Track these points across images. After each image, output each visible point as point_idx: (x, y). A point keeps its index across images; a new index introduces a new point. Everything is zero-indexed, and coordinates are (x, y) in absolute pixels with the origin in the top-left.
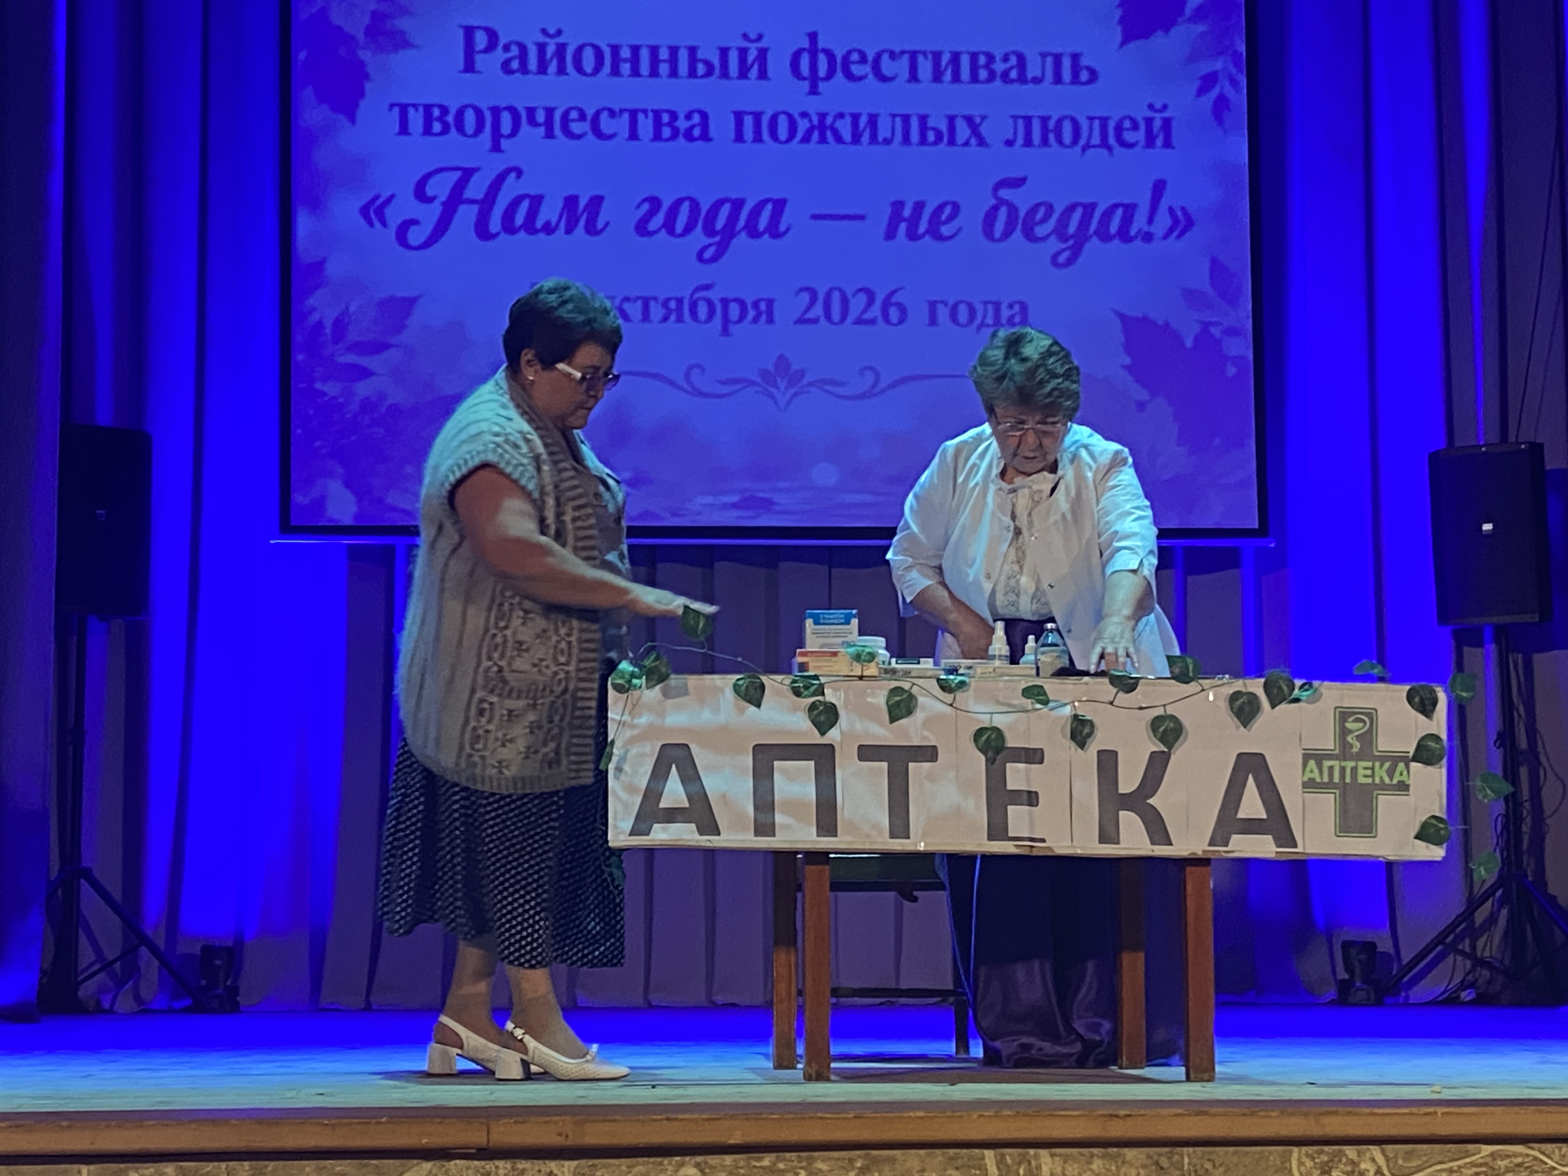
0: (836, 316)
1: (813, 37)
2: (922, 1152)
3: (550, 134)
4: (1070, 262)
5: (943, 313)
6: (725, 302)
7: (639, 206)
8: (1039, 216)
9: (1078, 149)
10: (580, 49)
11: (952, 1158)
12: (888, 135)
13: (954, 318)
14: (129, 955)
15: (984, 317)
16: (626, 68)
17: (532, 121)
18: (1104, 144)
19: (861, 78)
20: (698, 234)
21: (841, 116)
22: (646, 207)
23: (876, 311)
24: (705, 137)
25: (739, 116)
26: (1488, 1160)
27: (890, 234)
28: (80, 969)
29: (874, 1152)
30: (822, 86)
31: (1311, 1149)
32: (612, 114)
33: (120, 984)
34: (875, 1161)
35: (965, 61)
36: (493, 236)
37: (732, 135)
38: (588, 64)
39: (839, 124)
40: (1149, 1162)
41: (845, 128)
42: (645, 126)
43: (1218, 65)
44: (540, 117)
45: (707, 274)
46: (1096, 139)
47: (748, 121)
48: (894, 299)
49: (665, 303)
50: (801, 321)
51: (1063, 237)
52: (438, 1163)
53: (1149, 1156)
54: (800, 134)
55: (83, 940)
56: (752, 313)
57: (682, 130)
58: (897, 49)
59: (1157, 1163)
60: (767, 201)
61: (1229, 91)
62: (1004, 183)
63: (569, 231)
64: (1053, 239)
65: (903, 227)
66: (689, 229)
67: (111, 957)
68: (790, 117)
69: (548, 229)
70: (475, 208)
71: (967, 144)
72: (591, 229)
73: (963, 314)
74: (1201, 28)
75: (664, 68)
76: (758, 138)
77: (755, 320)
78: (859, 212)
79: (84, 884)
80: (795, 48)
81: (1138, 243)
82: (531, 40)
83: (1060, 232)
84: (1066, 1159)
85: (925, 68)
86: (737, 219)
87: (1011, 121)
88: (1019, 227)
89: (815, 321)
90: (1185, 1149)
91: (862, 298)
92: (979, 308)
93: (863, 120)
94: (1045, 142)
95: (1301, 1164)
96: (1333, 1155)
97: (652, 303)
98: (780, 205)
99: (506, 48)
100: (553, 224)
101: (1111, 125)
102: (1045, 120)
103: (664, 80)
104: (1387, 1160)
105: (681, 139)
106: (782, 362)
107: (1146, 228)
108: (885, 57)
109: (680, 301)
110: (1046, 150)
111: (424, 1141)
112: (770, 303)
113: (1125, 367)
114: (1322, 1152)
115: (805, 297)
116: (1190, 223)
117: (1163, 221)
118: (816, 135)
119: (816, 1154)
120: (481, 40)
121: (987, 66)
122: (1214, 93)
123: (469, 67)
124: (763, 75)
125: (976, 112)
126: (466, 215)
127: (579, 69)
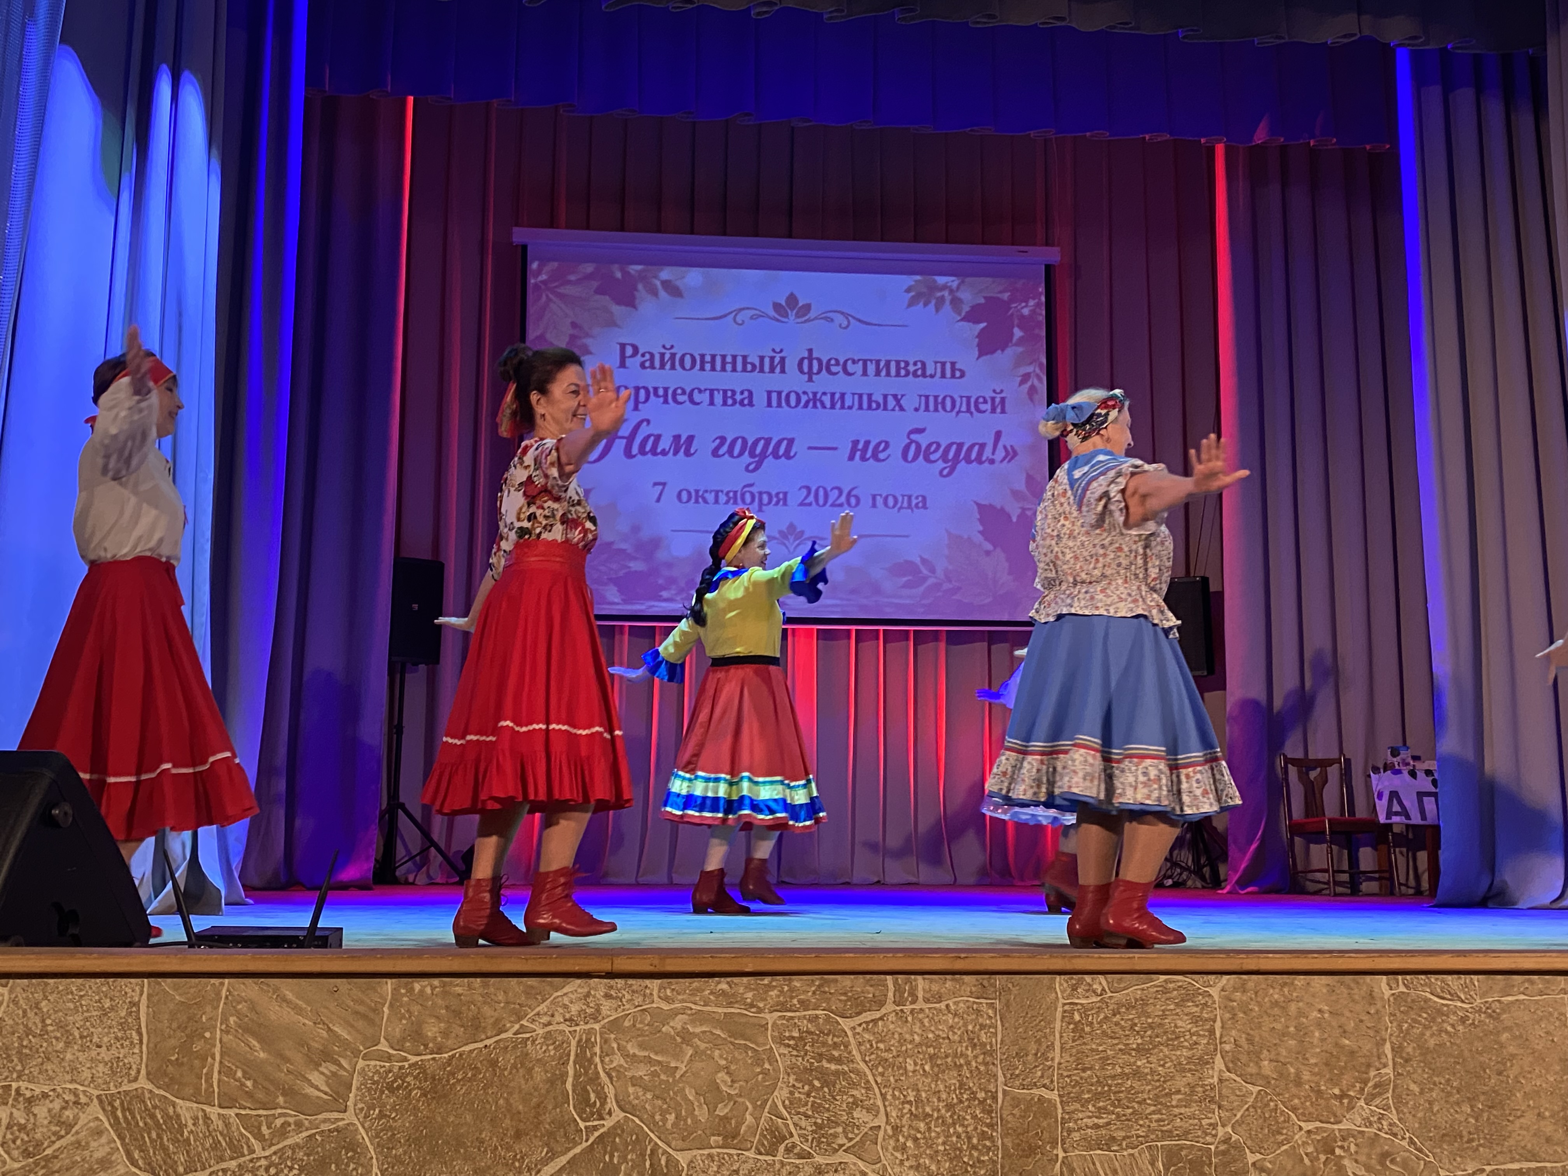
0: (821, 502)
1: (810, 351)
2: (852, 977)
3: (666, 402)
4: (950, 474)
5: (880, 501)
6: (761, 493)
7: (714, 441)
8: (933, 448)
9: (954, 413)
10: (683, 356)
11: (869, 980)
12: (850, 404)
13: (886, 503)
14: (424, 852)
15: (903, 502)
16: (708, 366)
17: (656, 394)
18: (968, 410)
19: (837, 373)
20: (746, 458)
21: (824, 394)
22: (718, 441)
23: (843, 499)
24: (751, 404)
25: (769, 393)
26: (1163, 984)
27: (851, 458)
28: (397, 859)
29: (826, 977)
30: (814, 377)
31: (1067, 977)
32: (700, 391)
33: (419, 868)
34: (826, 981)
35: (893, 365)
36: (634, 456)
37: (765, 404)
38: (688, 364)
39: (824, 398)
40: (977, 983)
41: (827, 400)
42: (718, 398)
43: (1030, 369)
44: (661, 392)
45: (750, 478)
46: (964, 408)
47: (774, 396)
48: (854, 493)
49: (727, 494)
50: (802, 504)
51: (945, 461)
52: (584, 980)
53: (977, 980)
54: (802, 404)
55: (399, 841)
56: (775, 500)
57: (738, 400)
58: (856, 358)
59: (981, 984)
60: (783, 439)
61: (1036, 382)
62: (912, 432)
63: (676, 453)
64: (940, 462)
65: (858, 454)
66: (741, 454)
67: (414, 853)
68: (797, 394)
69: (664, 453)
70: (624, 441)
71: (893, 410)
72: (688, 454)
73: (891, 502)
74: (1020, 349)
75: (729, 367)
76: (779, 405)
77: (777, 503)
78: (835, 446)
79: (400, 811)
80: (801, 356)
81: (986, 464)
82: (657, 351)
83: (944, 457)
84: (931, 981)
85: (871, 368)
86: (767, 449)
87: (918, 398)
88: (922, 453)
89: (810, 504)
90: (997, 976)
91: (836, 492)
92: (900, 499)
93: (837, 396)
94: (936, 410)
95: (1061, 984)
96: (1079, 980)
97: (720, 494)
98: (791, 442)
99: (643, 355)
100: (667, 449)
101: (972, 400)
102: (936, 397)
103: (729, 374)
104: (1108, 983)
105: (738, 405)
106: (792, 527)
107: (991, 457)
108: (850, 362)
109: (735, 492)
110: (937, 414)
111: (577, 968)
112: (785, 494)
113: (980, 532)
114: (1072, 978)
115: (804, 492)
116: (1015, 454)
117: (1000, 453)
118: (811, 404)
119: (793, 977)
120: (629, 351)
121: (905, 368)
122: (1029, 383)
123: (623, 365)
124: (783, 371)
125: (899, 393)
126: (620, 444)
127: (683, 367)
